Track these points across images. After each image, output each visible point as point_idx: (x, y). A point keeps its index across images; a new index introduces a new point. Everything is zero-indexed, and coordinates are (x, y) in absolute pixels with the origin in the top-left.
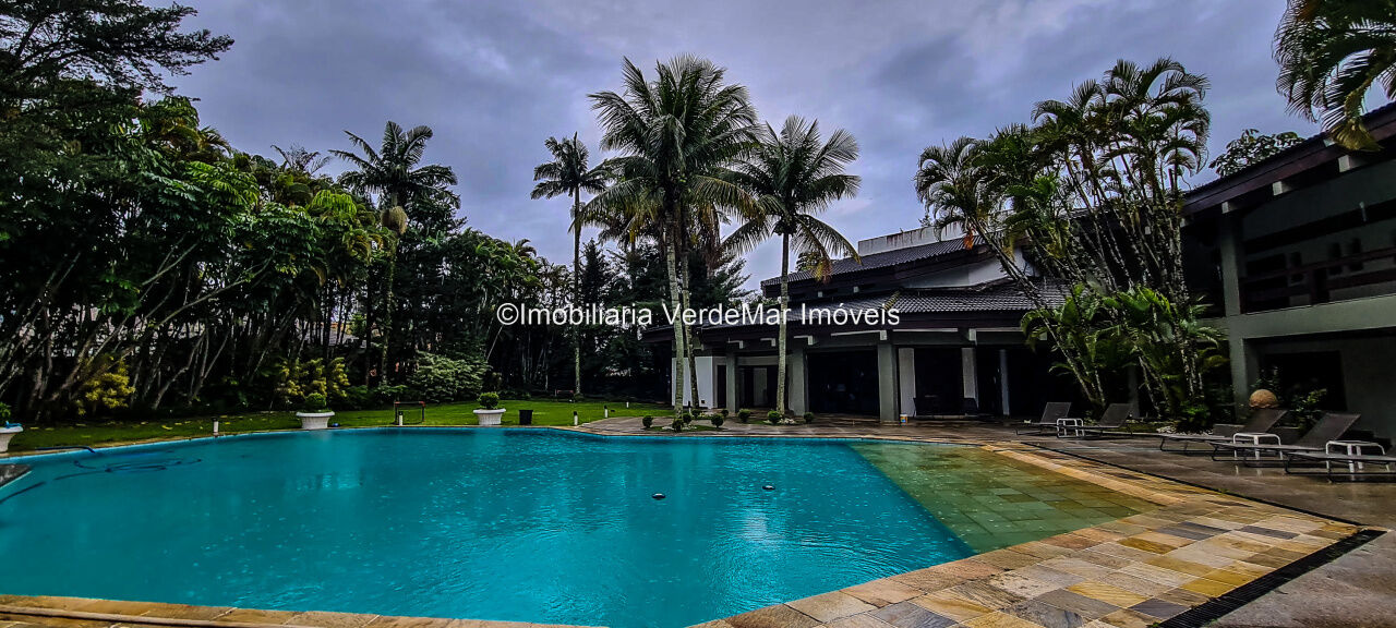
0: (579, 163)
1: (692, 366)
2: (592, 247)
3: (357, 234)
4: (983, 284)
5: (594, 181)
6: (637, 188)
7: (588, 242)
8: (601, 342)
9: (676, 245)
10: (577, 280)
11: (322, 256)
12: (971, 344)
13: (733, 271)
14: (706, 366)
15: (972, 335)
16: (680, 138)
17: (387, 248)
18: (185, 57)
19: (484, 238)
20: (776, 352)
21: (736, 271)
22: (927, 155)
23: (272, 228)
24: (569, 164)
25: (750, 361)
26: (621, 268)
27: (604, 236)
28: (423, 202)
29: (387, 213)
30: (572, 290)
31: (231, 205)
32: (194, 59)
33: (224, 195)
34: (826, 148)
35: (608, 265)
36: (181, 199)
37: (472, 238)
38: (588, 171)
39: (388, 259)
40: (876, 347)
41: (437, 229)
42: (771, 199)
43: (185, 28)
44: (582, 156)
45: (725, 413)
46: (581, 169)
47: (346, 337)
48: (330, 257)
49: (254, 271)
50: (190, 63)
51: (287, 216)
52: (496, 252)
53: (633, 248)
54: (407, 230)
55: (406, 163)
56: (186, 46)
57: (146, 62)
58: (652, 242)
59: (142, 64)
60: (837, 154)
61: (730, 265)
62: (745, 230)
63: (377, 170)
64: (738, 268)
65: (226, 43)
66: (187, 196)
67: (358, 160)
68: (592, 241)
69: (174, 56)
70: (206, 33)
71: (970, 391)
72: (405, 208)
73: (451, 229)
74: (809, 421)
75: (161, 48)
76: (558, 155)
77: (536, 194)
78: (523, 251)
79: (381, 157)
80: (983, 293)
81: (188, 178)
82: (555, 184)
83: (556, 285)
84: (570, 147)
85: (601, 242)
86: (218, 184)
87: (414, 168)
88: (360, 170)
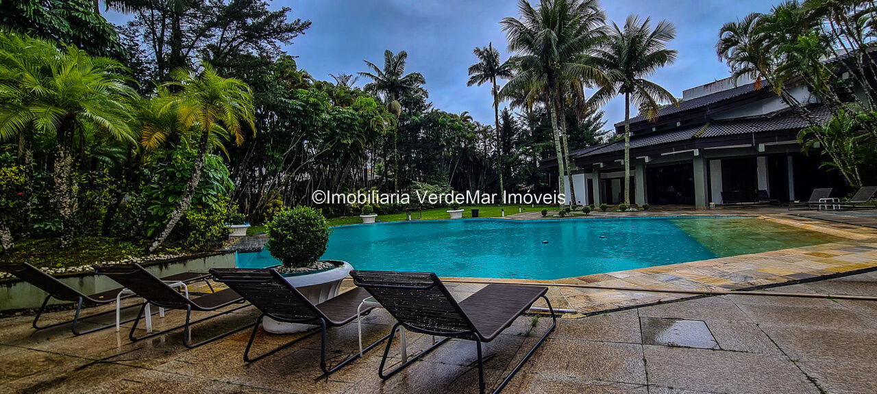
0: (494, 61)
1: (571, 180)
2: (506, 113)
3: (377, 119)
4: (774, 112)
5: (504, 71)
6: (530, 75)
7: (503, 109)
8: (515, 170)
9: (556, 106)
10: (498, 133)
11: (361, 132)
12: (762, 154)
13: (596, 119)
14: (580, 181)
15: (762, 148)
16: (555, 42)
17: (392, 125)
18: (290, 34)
19: (443, 113)
20: (623, 169)
21: (598, 119)
22: (725, 29)
23: (338, 120)
24: (488, 63)
25: (609, 175)
26: (524, 123)
27: (513, 105)
28: (408, 96)
29: (390, 105)
30: (496, 140)
31: (319, 110)
32: (293, 35)
33: (315, 105)
34: (653, 34)
35: (516, 122)
36: (296, 109)
37: (436, 113)
38: (500, 65)
39: (393, 131)
40: (692, 160)
41: (417, 110)
42: (616, 72)
43: (289, 19)
44: (496, 56)
45: (593, 207)
46: (496, 65)
47: (375, 176)
48: (366, 132)
49: (331, 143)
50: (292, 37)
51: (344, 113)
52: (451, 121)
53: (531, 110)
54: (401, 113)
55: (398, 75)
56: (290, 29)
57: (273, 40)
58: (542, 105)
59: (272, 42)
60: (661, 36)
61: (594, 115)
62: (600, 93)
63: (383, 81)
64: (599, 117)
65: (307, 25)
66: (299, 107)
67: (372, 76)
68: (506, 109)
69: (286, 35)
70: (299, 20)
71: (763, 184)
72: (399, 101)
73: (424, 110)
74: (645, 209)
75: (279, 32)
76: (482, 58)
77: (470, 83)
78: (465, 119)
79: (384, 73)
80: (773, 119)
81: (297, 98)
82: (481, 76)
83: (485, 137)
84: (488, 51)
85: (512, 109)
86: (312, 100)
87: (401, 77)
88: (374, 82)
